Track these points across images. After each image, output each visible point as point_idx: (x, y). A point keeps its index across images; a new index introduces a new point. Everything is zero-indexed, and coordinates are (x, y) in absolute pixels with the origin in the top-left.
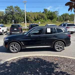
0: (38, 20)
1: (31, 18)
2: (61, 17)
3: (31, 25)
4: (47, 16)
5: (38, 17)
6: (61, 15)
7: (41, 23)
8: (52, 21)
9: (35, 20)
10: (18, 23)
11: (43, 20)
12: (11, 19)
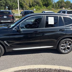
0: (34, 7)
1: (26, 4)
2: (56, 3)
3: (25, 12)
4: (42, 3)
5: (33, 4)
6: (57, 2)
7: (36, 10)
8: (47, 8)
9: (30, 6)
10: (12, 9)
11: (38, 7)
12: (4, 5)
